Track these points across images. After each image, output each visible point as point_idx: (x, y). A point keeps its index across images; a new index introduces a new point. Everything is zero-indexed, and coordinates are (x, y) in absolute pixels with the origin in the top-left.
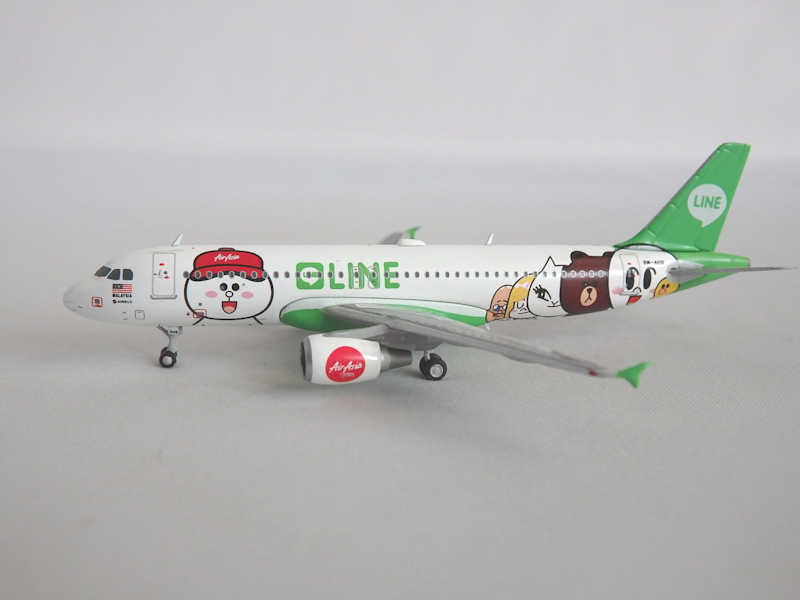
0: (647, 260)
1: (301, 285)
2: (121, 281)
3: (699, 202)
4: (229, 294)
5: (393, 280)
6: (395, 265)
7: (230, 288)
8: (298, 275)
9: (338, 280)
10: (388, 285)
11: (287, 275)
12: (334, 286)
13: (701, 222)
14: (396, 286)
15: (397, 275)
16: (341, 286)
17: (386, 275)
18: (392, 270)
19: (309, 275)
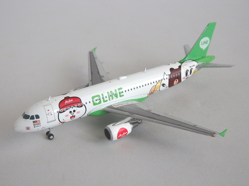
0: (190, 66)
1: (95, 104)
2: (35, 120)
3: (203, 43)
4: (73, 114)
5: (122, 94)
6: (121, 89)
7: (72, 112)
8: (93, 101)
9: (105, 99)
10: (121, 96)
11: (90, 102)
12: (104, 101)
13: (203, 49)
14: (123, 96)
15: (123, 92)
16: (107, 101)
17: (119, 93)
18: (121, 91)
19: (96, 100)
